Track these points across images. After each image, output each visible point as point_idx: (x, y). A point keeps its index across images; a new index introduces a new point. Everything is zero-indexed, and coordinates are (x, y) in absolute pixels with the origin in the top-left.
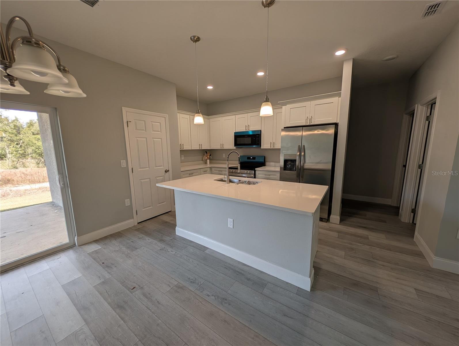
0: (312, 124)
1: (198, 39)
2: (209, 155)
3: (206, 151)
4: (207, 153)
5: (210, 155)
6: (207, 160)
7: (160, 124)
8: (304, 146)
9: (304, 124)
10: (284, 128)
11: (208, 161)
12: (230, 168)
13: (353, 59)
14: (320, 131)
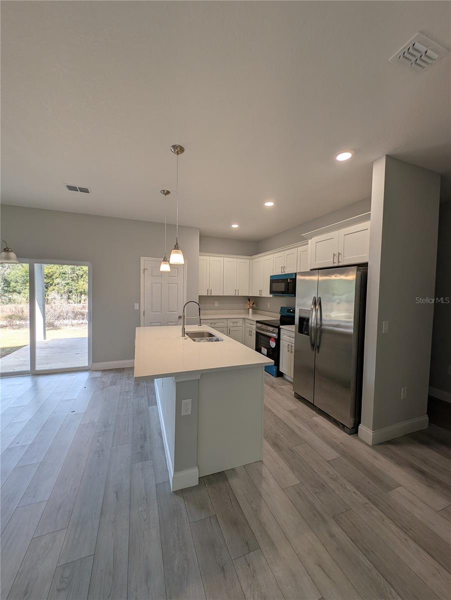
0: (340, 264)
1: (168, 193)
2: (252, 303)
3: (249, 299)
4: (249, 300)
5: (254, 304)
6: (249, 309)
7: (178, 270)
8: (320, 298)
9: (332, 265)
10: (311, 270)
11: (251, 310)
12: (257, 322)
13: (387, 156)
14: (338, 275)
